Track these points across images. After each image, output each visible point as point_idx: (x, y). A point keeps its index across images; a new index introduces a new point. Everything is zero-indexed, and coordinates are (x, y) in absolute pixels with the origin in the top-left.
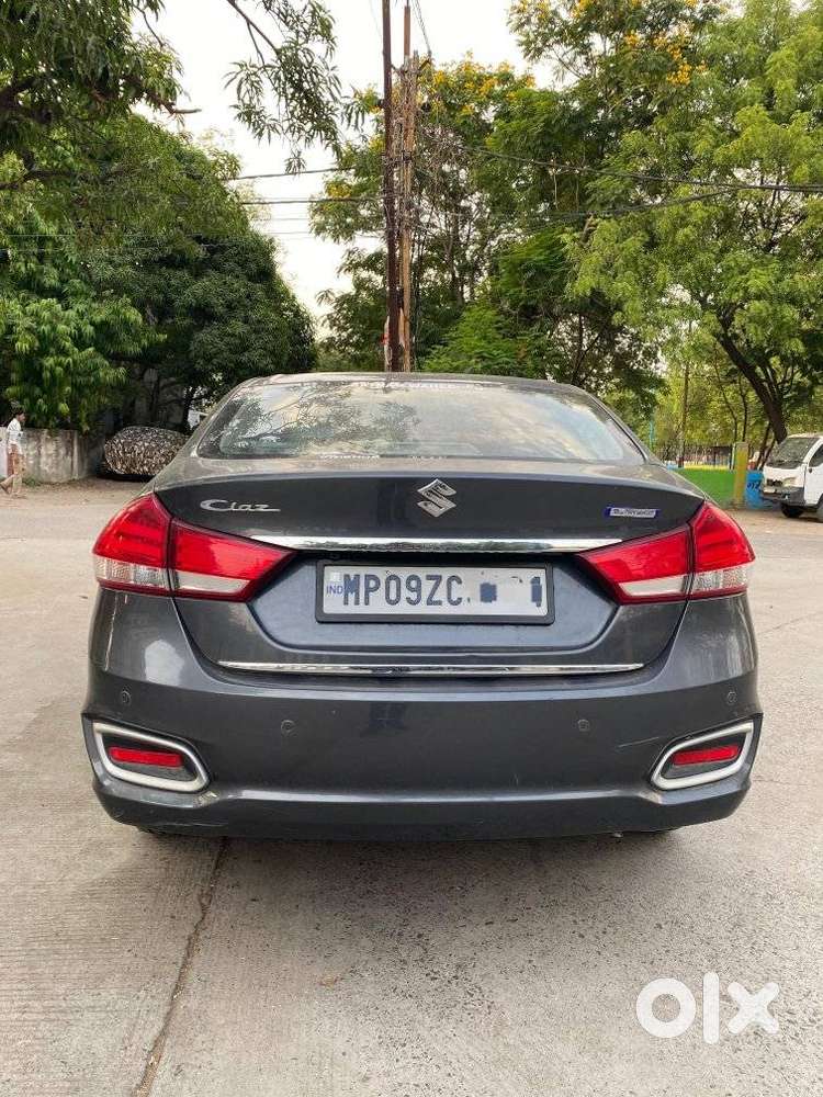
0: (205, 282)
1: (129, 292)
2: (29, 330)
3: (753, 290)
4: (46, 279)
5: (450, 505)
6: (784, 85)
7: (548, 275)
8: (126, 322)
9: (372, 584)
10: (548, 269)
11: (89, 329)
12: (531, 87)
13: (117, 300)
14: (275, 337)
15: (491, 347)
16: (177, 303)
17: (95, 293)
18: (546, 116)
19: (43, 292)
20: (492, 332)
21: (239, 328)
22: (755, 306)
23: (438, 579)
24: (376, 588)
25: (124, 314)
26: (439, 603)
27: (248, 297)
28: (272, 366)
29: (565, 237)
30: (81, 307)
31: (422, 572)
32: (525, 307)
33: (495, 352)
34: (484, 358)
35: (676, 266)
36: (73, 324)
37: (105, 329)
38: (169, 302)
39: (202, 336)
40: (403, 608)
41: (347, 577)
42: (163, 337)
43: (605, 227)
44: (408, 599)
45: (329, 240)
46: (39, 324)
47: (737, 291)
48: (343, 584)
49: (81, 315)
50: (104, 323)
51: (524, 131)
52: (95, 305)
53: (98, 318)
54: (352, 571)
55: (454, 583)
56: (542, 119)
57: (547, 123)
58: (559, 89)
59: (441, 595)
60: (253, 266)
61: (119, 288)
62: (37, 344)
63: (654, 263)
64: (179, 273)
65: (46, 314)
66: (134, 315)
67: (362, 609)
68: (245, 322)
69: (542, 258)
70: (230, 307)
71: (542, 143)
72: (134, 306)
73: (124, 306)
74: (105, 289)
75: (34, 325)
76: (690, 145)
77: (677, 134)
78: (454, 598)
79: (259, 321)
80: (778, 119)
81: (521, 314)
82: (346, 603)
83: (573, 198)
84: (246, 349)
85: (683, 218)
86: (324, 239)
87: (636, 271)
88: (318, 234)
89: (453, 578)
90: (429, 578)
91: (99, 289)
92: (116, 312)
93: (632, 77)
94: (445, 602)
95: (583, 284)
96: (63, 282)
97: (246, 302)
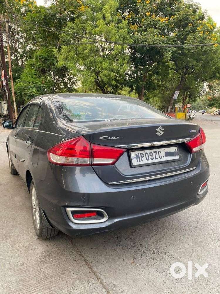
3: (104, 68)
5: (162, 133)
6: (108, 15)
7: (48, 60)
10: (48, 58)
12: (35, 4)
15: (35, 80)
18: (44, 14)
20: (34, 76)
22: (105, 72)
23: (156, 152)
24: (143, 157)
26: (158, 158)
29: (54, 50)
32: (42, 69)
33: (37, 82)
34: (33, 83)
35: (84, 60)
40: (150, 161)
41: (136, 154)
43: (64, 48)
44: (151, 158)
47: (100, 67)
48: (135, 157)
51: (38, 17)
54: (137, 153)
55: (159, 153)
56: (43, 14)
57: (45, 16)
58: (46, 6)
59: (157, 157)
63: (78, 59)
67: (141, 163)
69: (46, 55)
71: (44, 22)
76: (85, 28)
77: (82, 24)
78: (161, 157)
80: (106, 24)
81: (41, 71)
82: (137, 161)
83: (53, 38)
85: (85, 47)
87: (74, 61)
89: (159, 152)
90: (154, 152)
93: (69, 7)
95: (60, 64)
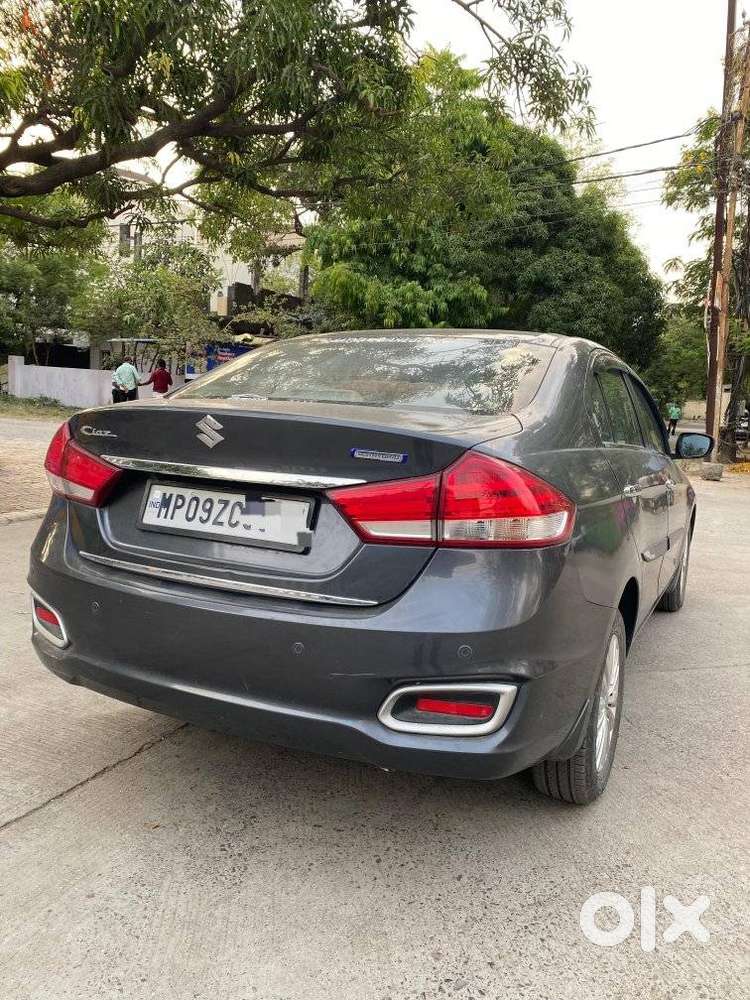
0: (547, 258)
1: (479, 271)
2: (396, 308)
4: (414, 266)
5: (219, 439)
8: (474, 297)
9: (180, 502)
11: (443, 306)
13: (469, 279)
14: (607, 305)
16: (520, 279)
17: (451, 275)
19: (412, 276)
21: (573, 297)
23: (226, 503)
24: (182, 506)
25: (473, 292)
26: (221, 524)
27: (586, 269)
28: (602, 333)
30: (439, 287)
31: (216, 496)
36: (431, 302)
37: (457, 304)
38: (513, 278)
39: (538, 307)
40: (194, 526)
41: (164, 494)
42: (505, 310)
44: (201, 518)
45: (682, 210)
46: (404, 304)
48: (160, 501)
49: (438, 294)
50: (457, 300)
52: (451, 285)
53: (451, 297)
54: (169, 490)
55: (238, 508)
59: (224, 518)
60: (594, 241)
61: (471, 269)
62: (401, 320)
64: (524, 252)
65: (409, 295)
66: (481, 292)
67: (167, 523)
68: (580, 293)
70: (567, 280)
72: (482, 285)
73: (473, 284)
74: (459, 271)
75: (400, 304)
78: (234, 521)
79: (593, 291)
82: (158, 516)
84: (578, 318)
86: (676, 208)
88: (670, 203)
89: (237, 504)
90: (220, 501)
91: (455, 270)
92: (467, 290)
94: (226, 524)
96: (428, 266)
97: (584, 274)
